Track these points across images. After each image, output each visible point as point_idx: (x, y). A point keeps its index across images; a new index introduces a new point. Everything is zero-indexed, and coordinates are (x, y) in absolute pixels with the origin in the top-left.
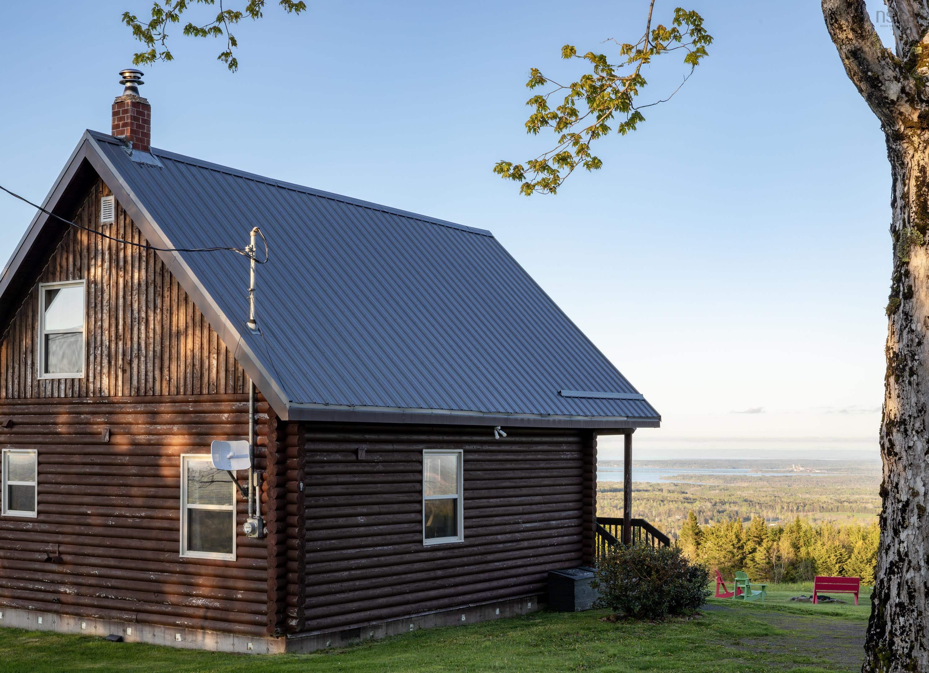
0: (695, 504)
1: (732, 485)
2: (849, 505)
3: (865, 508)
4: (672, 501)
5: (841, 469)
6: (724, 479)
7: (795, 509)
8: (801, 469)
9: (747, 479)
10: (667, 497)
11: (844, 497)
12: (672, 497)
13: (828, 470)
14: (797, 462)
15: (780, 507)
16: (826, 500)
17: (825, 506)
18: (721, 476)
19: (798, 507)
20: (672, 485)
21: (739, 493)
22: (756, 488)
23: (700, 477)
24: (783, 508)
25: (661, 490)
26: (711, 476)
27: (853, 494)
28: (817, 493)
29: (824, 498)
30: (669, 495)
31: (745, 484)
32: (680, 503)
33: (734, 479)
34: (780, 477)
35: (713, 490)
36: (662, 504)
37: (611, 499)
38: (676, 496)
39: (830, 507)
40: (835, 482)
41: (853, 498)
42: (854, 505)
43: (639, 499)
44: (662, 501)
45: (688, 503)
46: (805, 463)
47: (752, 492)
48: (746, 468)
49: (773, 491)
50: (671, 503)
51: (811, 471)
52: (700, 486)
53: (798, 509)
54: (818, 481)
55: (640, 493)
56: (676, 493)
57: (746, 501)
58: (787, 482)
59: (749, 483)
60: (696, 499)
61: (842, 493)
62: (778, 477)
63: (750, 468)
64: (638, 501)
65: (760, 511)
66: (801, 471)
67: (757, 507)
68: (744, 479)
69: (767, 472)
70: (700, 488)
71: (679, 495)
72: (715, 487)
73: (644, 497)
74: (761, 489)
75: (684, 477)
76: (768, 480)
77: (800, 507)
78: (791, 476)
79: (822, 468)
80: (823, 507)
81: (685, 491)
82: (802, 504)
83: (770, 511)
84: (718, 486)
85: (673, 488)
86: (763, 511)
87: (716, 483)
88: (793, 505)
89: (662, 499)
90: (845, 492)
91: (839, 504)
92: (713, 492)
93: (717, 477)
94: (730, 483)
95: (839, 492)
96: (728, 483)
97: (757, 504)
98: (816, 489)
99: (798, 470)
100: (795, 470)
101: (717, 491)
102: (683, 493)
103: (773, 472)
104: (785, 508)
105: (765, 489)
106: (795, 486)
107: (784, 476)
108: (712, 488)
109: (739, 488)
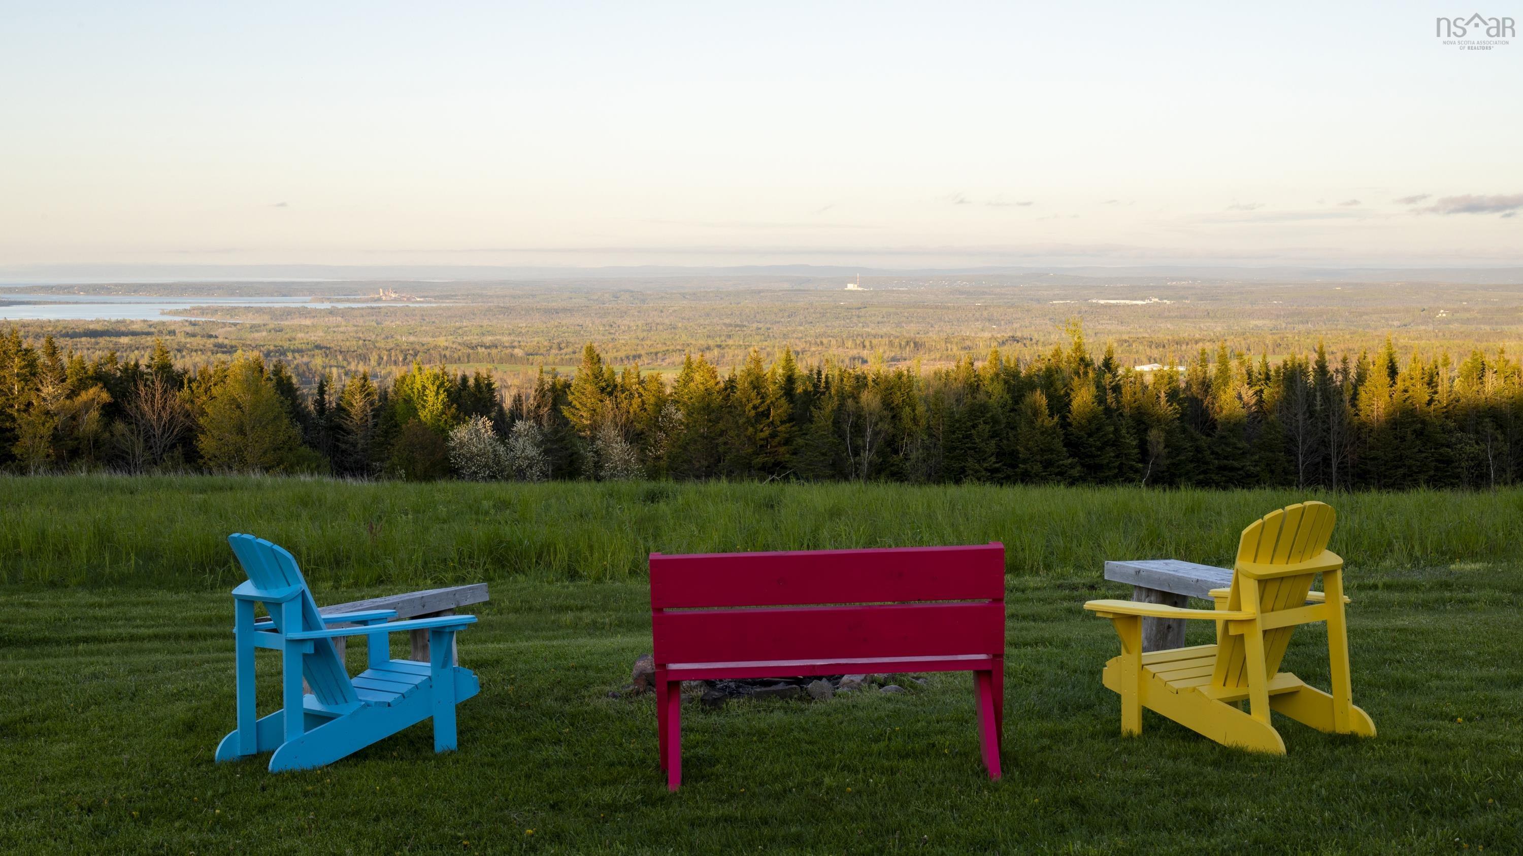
0: (235, 355)
1: (286, 323)
2: (486, 351)
3: (512, 355)
4: (196, 351)
5: (456, 296)
6: (272, 312)
7: (401, 359)
8: (393, 295)
9: (309, 313)
10: (186, 343)
11: (474, 339)
12: (195, 344)
13: (435, 297)
14: (387, 285)
15: (377, 357)
16: (446, 344)
17: (448, 353)
18: (265, 308)
19: (406, 356)
20: (187, 324)
21: (300, 335)
22: (329, 328)
23: (231, 311)
24: (381, 358)
25: (172, 333)
26: (248, 309)
27: (483, 334)
28: (426, 333)
29: (442, 341)
30: (188, 340)
31: (308, 322)
32: (209, 354)
33: (288, 313)
34: (362, 309)
35: (257, 331)
36: (179, 356)
37: (88, 349)
38: (201, 342)
39: (456, 356)
40: (450, 317)
41: (488, 339)
42: (494, 351)
43: (137, 349)
44: (179, 351)
45: (223, 352)
46: (400, 287)
47: (321, 334)
48: (305, 295)
49: (357, 332)
50: (194, 354)
51: (409, 299)
52: (235, 325)
53: (405, 359)
54: (422, 315)
55: (138, 338)
56: (199, 338)
57: (318, 347)
58: (374, 318)
59: (312, 320)
60: (236, 346)
61: (465, 333)
62: (359, 308)
63: (310, 295)
64: (136, 352)
65: (345, 363)
66: (395, 300)
67: (340, 358)
68: (304, 312)
69: (338, 301)
70: (233, 328)
71: (205, 340)
72: (259, 326)
73: (147, 344)
74: (336, 329)
75: (203, 311)
76: (343, 313)
77: (408, 357)
78: (380, 308)
79: (426, 294)
80: (445, 356)
81: (214, 334)
82: (411, 352)
83: (361, 363)
84: (264, 325)
85: (189, 329)
86: (349, 363)
87: (258, 321)
88: (398, 352)
89: (176, 347)
90: (470, 331)
91: (471, 351)
92: (256, 335)
93: (259, 311)
94: (282, 320)
95: (460, 331)
96: (277, 319)
97: (338, 353)
98: (424, 328)
99: (388, 298)
100: (384, 298)
101: (264, 334)
102: (210, 336)
103: (348, 301)
104: (385, 358)
105: (341, 329)
106: (387, 323)
107: (368, 308)
108: (254, 328)
109: (301, 328)
